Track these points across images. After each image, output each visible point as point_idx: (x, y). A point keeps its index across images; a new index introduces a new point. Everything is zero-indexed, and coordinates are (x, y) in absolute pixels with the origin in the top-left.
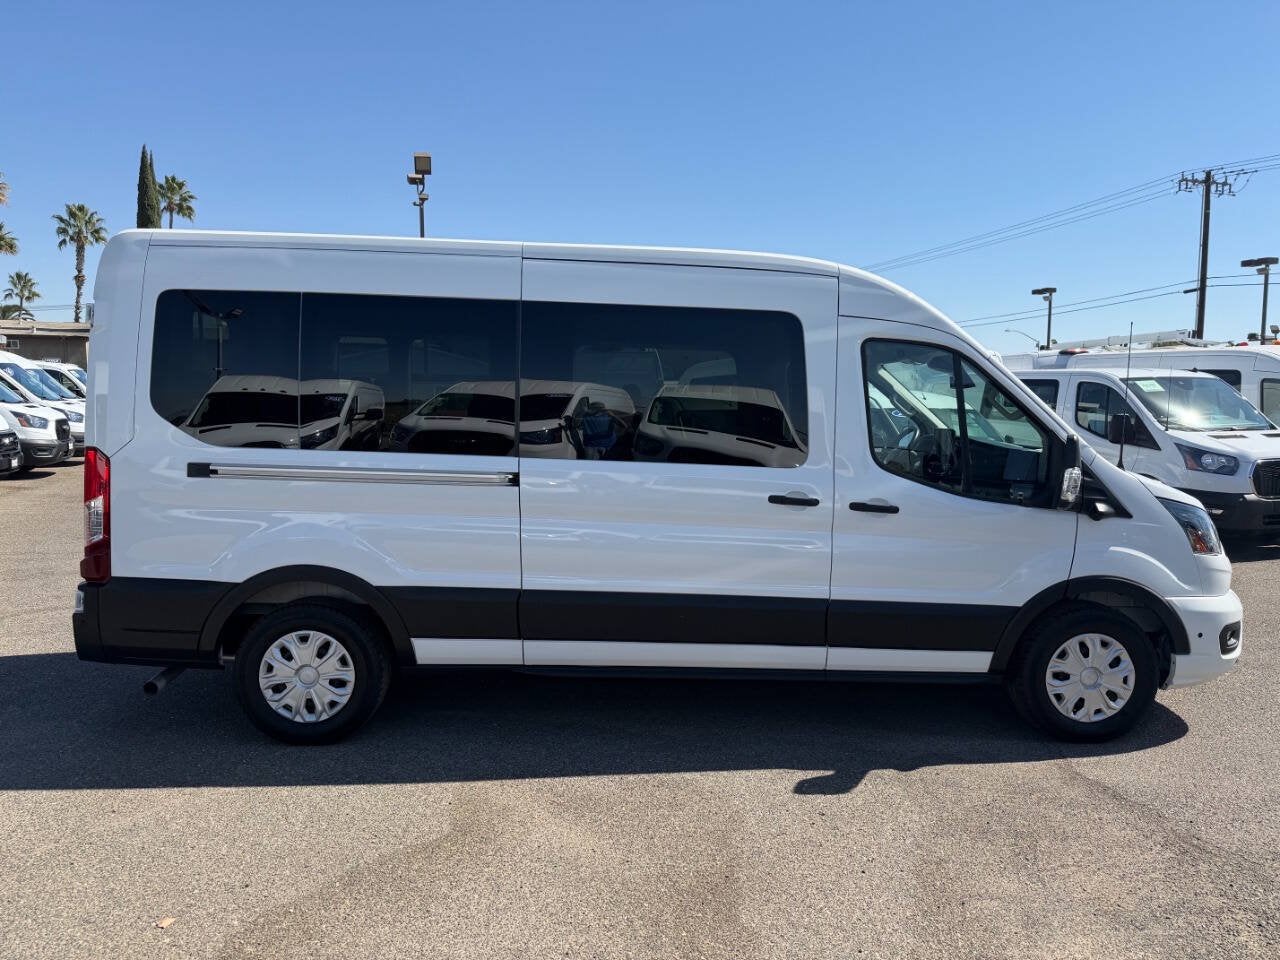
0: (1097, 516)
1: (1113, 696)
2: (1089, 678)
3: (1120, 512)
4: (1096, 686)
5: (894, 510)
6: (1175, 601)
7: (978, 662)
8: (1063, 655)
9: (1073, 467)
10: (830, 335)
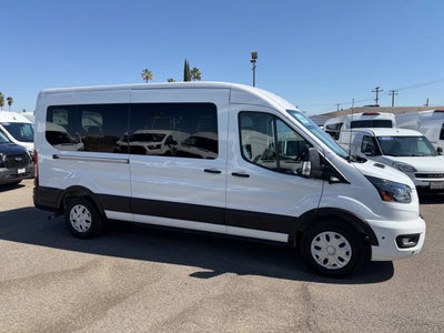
0: (331, 182)
1: (342, 260)
2: (331, 250)
3: (342, 180)
4: (333, 254)
5: (248, 176)
6: (369, 221)
7: (283, 237)
8: (318, 239)
9: (307, 160)
10: (226, 110)
